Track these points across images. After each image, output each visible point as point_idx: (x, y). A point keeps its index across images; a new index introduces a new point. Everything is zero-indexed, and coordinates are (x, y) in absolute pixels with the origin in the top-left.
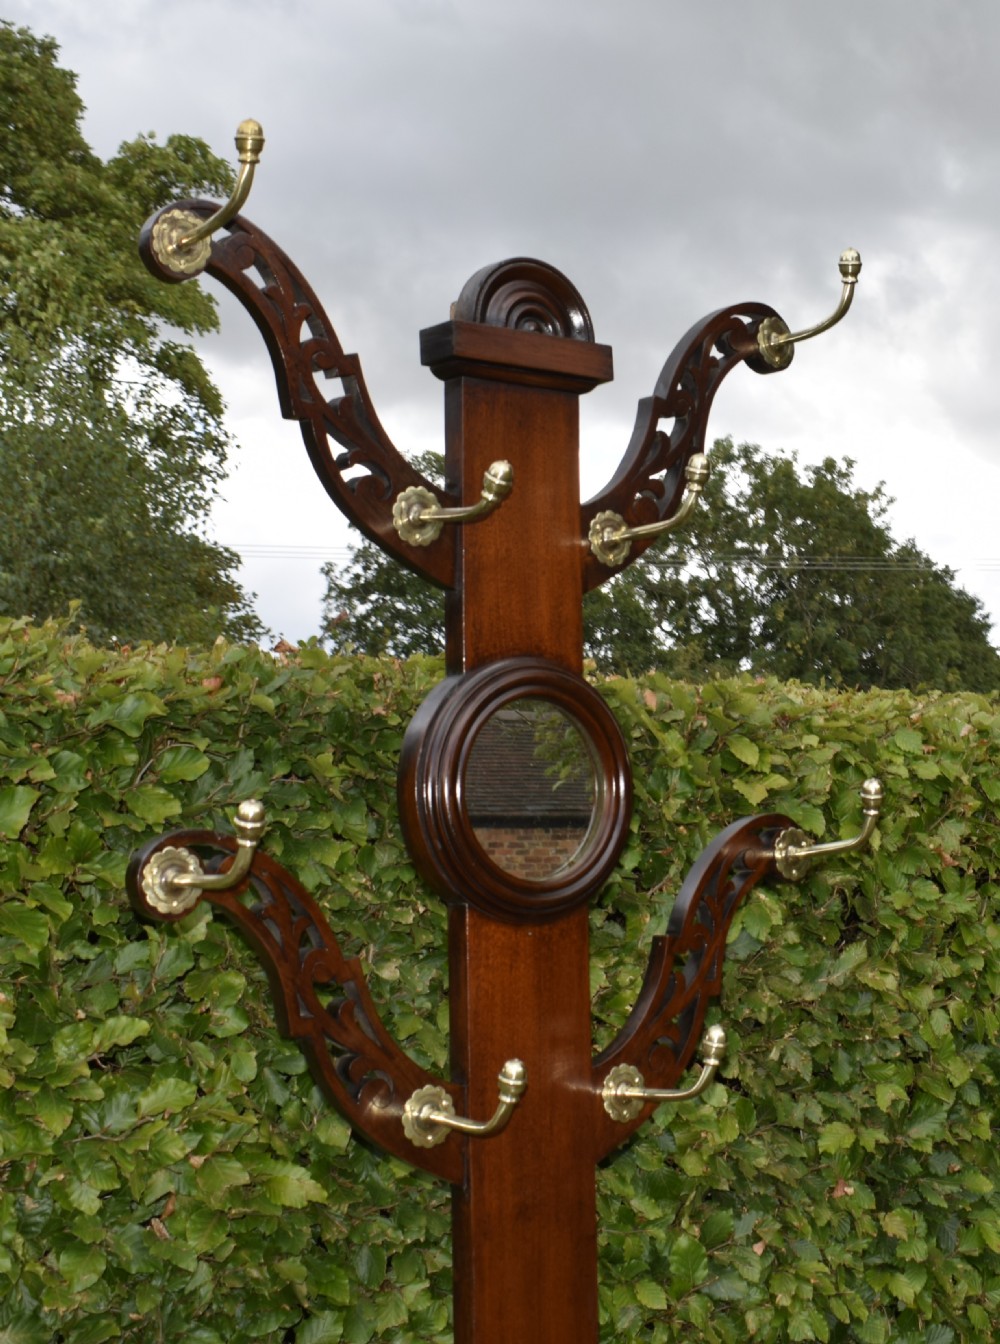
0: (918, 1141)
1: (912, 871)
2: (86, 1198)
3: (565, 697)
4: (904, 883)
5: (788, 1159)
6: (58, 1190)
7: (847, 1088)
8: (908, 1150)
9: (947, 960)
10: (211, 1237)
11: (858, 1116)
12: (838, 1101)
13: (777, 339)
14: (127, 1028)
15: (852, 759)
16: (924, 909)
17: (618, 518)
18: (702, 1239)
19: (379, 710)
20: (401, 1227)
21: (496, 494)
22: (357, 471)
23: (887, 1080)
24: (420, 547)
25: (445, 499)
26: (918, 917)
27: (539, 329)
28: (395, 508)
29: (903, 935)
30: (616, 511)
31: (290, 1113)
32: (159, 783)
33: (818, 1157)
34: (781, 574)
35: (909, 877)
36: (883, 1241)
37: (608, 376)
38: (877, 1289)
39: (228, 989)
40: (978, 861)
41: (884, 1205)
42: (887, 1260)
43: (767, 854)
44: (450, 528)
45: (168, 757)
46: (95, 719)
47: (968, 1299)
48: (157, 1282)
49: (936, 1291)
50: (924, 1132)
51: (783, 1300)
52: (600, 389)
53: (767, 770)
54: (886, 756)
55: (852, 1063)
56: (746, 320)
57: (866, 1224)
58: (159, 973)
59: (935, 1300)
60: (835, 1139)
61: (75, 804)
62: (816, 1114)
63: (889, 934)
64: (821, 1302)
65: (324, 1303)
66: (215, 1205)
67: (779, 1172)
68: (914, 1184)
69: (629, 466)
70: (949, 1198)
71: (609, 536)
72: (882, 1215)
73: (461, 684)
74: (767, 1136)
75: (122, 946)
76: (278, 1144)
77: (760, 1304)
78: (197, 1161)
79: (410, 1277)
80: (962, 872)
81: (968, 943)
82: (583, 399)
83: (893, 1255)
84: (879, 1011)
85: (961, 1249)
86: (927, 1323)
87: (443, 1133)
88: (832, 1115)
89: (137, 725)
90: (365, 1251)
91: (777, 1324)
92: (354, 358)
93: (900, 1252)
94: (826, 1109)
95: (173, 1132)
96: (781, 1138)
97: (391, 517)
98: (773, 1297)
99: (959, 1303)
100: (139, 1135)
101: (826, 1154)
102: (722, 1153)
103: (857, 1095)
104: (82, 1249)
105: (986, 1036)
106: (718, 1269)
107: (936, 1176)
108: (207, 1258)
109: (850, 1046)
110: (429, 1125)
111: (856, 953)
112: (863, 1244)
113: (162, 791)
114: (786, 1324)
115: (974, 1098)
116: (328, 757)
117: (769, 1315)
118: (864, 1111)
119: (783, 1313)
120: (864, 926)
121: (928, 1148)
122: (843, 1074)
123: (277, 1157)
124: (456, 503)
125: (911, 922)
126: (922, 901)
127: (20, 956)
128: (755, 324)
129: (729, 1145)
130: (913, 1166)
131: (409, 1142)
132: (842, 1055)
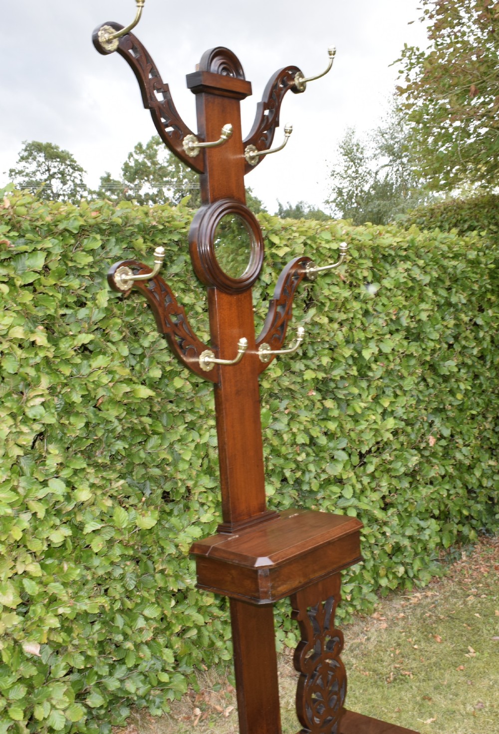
0: (335, 376)
1: (329, 282)
2: (77, 398)
3: (243, 213)
4: (326, 286)
5: (294, 383)
6: (67, 395)
7: (311, 358)
8: (331, 379)
9: (342, 313)
10: (118, 411)
11: (316, 368)
12: (308, 362)
13: (301, 80)
14: (85, 338)
15: (309, 242)
16: (335, 295)
17: (254, 147)
18: (270, 409)
19: (154, 223)
20: (177, 406)
21: (227, 136)
22: (169, 129)
23: (324, 355)
24: (193, 157)
25: (200, 138)
26: (333, 298)
27: (228, 74)
28: (184, 143)
29: (328, 304)
30: (254, 145)
31: (137, 368)
32: (83, 251)
33: (304, 381)
34: (182, 190)
35: (329, 284)
36: (325, 410)
37: (251, 94)
38: (323, 426)
39: (115, 324)
40: (350, 279)
41: (324, 398)
42: (325, 416)
43: (304, 271)
44: (203, 150)
45: (86, 241)
46: (61, 227)
47: (350, 430)
48: (101, 426)
49: (341, 426)
50: (337, 373)
51: (295, 430)
52: (248, 98)
53: (282, 245)
54: (319, 241)
55: (313, 349)
56: (290, 72)
57: (318, 405)
58: (93, 319)
59: (341, 431)
60: (309, 375)
61: (60, 258)
62: (303, 368)
63: (323, 304)
64: (306, 431)
65: (155, 433)
66: (118, 399)
67: (292, 387)
68: (332, 392)
69: (256, 128)
70: (344, 395)
71: (252, 154)
72: (324, 401)
73: (209, 208)
74: (288, 375)
75: (78, 310)
76: (134, 379)
77: (288, 431)
78: (111, 384)
79: (180, 423)
80: (344, 282)
81: (348, 307)
82: (242, 102)
83: (327, 415)
84: (322, 332)
85: (348, 413)
86: (337, 438)
87: (213, 365)
88: (307, 367)
89: (75, 229)
90: (165, 415)
91: (292, 438)
92: (167, 85)
93: (330, 414)
94: (306, 365)
95: (103, 375)
96: (292, 375)
97: (183, 146)
98: (291, 429)
99: (347, 431)
100: (92, 375)
101: (307, 380)
102: (275, 381)
103: (315, 360)
104: (77, 414)
105: (353, 340)
106: (275, 419)
107: (339, 388)
108: (117, 417)
109: (312, 343)
110: (207, 364)
111: (312, 311)
112: (318, 412)
113: (84, 253)
114: (295, 439)
115: (351, 362)
116: (141, 240)
117: (290, 435)
118: (318, 366)
119: (294, 434)
120: (315, 302)
121: (338, 378)
122: (311, 353)
123: (134, 383)
124: (203, 141)
125: (330, 300)
126: (334, 293)
127: (48, 312)
128: (294, 74)
129: (278, 377)
130: (332, 385)
131: (201, 369)
132: (310, 347)
